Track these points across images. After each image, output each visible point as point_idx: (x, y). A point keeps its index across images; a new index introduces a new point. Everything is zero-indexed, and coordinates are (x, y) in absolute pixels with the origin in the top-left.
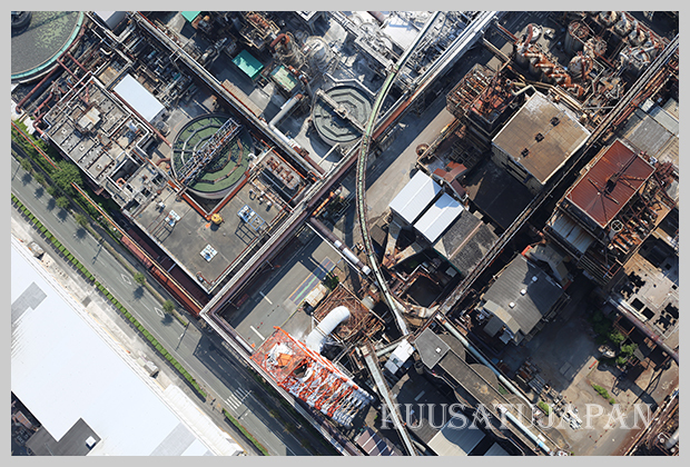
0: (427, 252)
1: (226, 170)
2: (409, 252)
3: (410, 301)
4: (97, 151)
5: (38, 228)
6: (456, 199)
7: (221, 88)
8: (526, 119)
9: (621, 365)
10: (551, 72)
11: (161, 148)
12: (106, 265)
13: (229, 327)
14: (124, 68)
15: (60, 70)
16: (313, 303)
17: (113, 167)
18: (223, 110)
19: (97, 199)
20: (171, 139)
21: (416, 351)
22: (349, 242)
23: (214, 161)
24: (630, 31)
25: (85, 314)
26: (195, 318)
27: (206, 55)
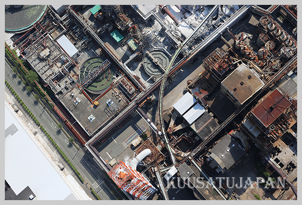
0: (187, 128)
1: (103, 82)
2: (179, 127)
3: (177, 149)
4: (47, 67)
5: (17, 99)
6: (203, 106)
7: (104, 46)
8: (237, 75)
10: (249, 54)
11: (75, 69)
12: (46, 118)
13: (97, 152)
14: (63, 32)
15: (34, 30)
16: (135, 145)
17: (53, 76)
18: (104, 55)
19: (45, 89)
20: (80, 66)
21: (178, 171)
22: (153, 120)
23: (97, 78)
24: (286, 40)
25: (34, 139)
26: (82, 146)
27: (99, 30)
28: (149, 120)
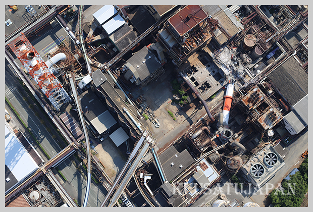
0: (106, 39)
2: (98, 38)
3: (95, 59)
6: (123, 17)
9: (181, 104)
13: (11, 56)
22: (73, 30)
28: (68, 28)
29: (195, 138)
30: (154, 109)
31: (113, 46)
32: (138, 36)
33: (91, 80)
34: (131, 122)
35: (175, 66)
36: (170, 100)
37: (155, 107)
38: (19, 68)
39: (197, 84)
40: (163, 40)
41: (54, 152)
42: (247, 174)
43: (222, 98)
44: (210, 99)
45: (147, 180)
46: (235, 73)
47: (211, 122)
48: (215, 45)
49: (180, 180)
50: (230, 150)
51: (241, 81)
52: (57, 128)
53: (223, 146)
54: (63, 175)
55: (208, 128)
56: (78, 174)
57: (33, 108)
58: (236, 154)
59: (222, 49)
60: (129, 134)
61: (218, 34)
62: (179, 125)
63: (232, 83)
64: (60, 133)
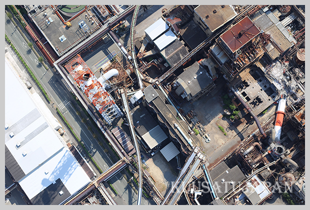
0: (158, 55)
2: (150, 53)
9: (232, 119)
12: (17, 37)
13: (65, 72)
22: (125, 45)
28: (120, 44)
29: (247, 155)
30: (204, 124)
31: (165, 61)
32: (189, 51)
33: (142, 95)
34: (182, 138)
35: (226, 81)
36: (221, 115)
37: (205, 122)
38: (73, 83)
39: (248, 99)
40: (214, 56)
41: (106, 165)
42: (299, 191)
43: (274, 113)
44: (262, 114)
45: (198, 196)
46: (287, 88)
47: (263, 138)
48: (267, 60)
49: (231, 197)
50: (281, 167)
51: (294, 96)
52: (109, 142)
53: (275, 162)
54: (114, 188)
55: (259, 144)
56: (128, 188)
57: (87, 122)
58: (288, 171)
59: (274, 64)
60: (179, 149)
61: (270, 49)
62: (230, 140)
63: (284, 99)
64: (111, 147)
